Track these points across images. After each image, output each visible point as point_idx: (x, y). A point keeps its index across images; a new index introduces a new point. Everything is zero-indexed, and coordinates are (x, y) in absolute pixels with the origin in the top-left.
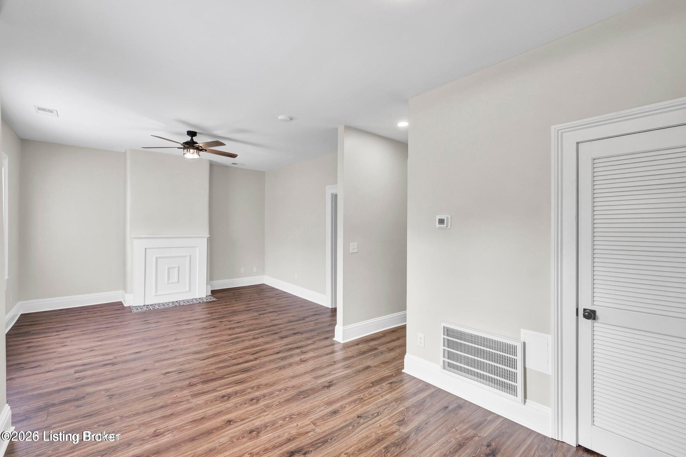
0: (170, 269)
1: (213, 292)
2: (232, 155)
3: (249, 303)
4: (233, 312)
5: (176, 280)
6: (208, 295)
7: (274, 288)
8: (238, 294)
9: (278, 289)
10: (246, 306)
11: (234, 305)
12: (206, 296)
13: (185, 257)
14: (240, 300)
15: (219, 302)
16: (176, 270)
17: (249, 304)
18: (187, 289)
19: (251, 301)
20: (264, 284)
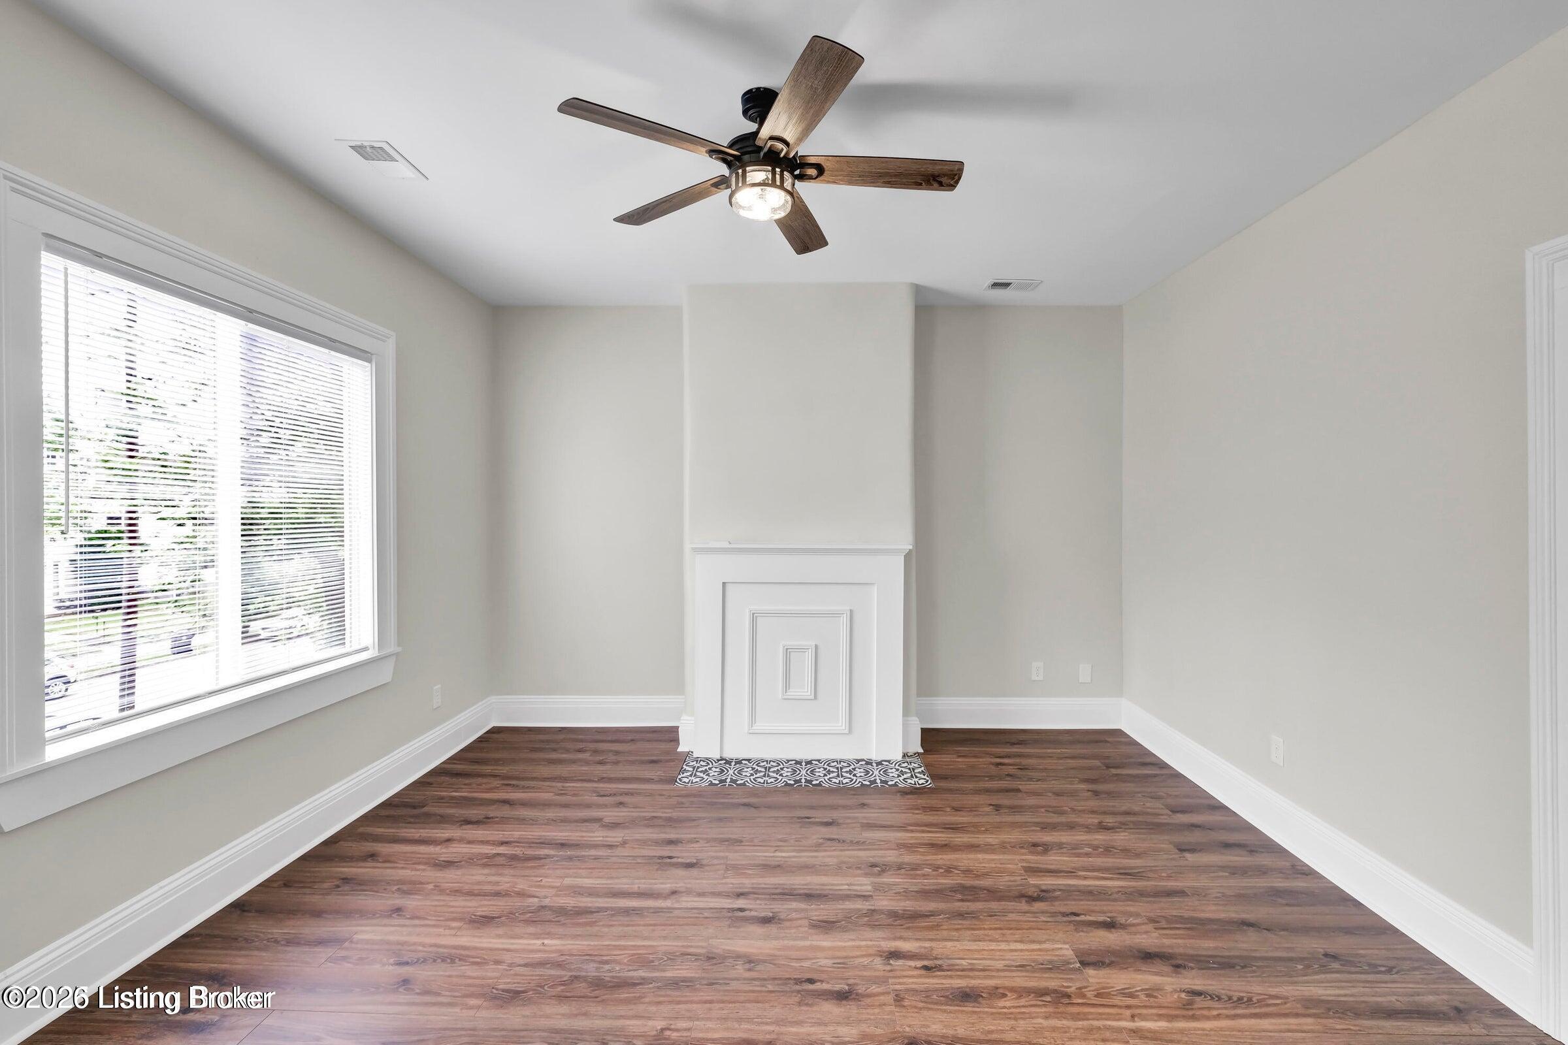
0: (792, 653)
1: (933, 739)
2: (937, 169)
3: (1047, 838)
4: (969, 892)
5: (807, 692)
6: (911, 751)
7: (1163, 765)
8: (1011, 770)
9: (1178, 776)
10: (1033, 859)
11: (982, 839)
12: (904, 756)
13: (835, 615)
14: (1015, 809)
15: (934, 801)
16: (809, 656)
17: (1046, 848)
18: (841, 725)
19: (1053, 827)
20: (1118, 733)
